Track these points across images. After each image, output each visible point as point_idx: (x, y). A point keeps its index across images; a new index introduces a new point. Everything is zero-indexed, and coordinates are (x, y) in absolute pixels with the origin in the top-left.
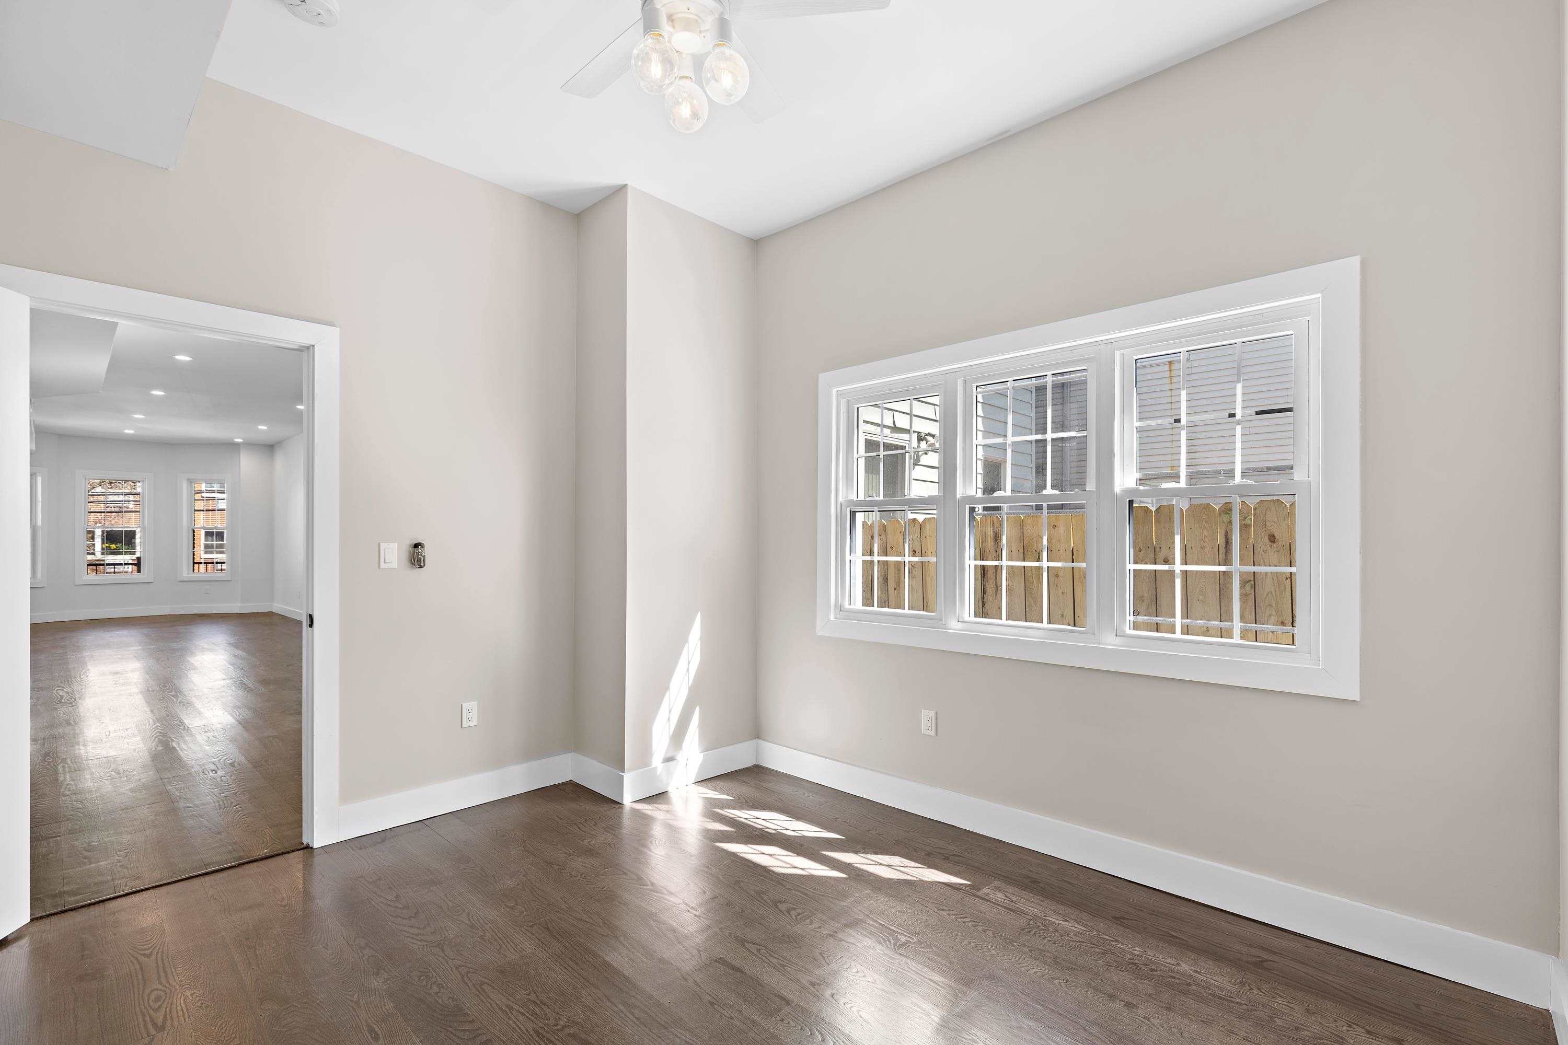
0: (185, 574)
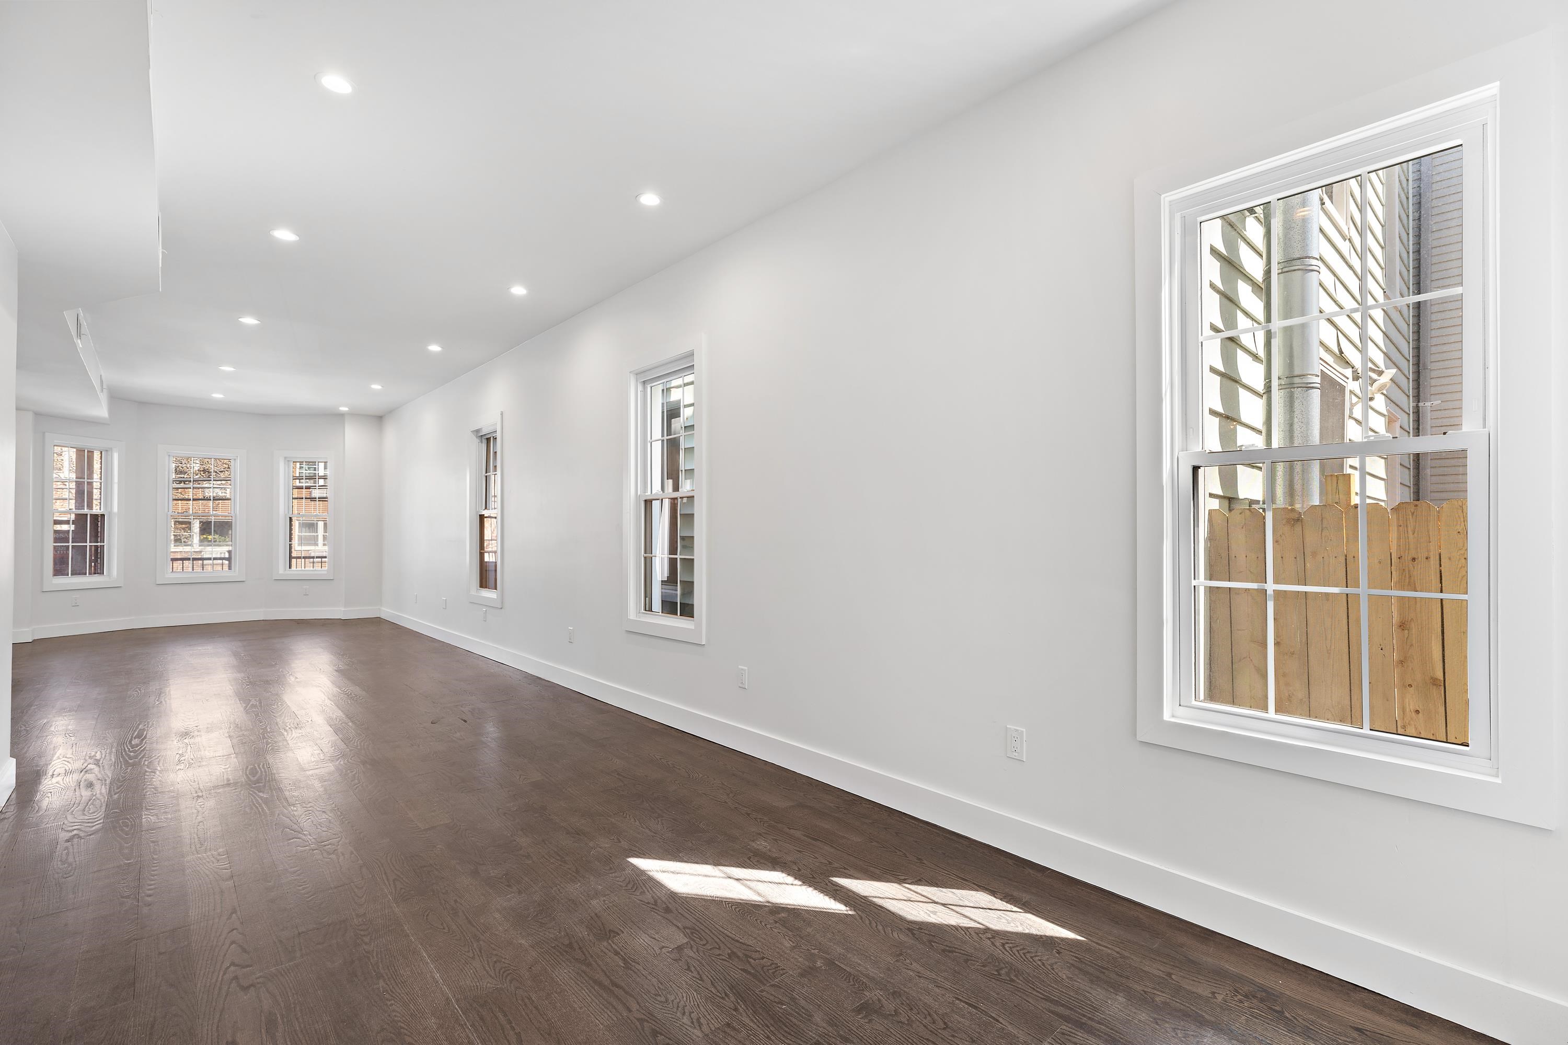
0: (281, 571)
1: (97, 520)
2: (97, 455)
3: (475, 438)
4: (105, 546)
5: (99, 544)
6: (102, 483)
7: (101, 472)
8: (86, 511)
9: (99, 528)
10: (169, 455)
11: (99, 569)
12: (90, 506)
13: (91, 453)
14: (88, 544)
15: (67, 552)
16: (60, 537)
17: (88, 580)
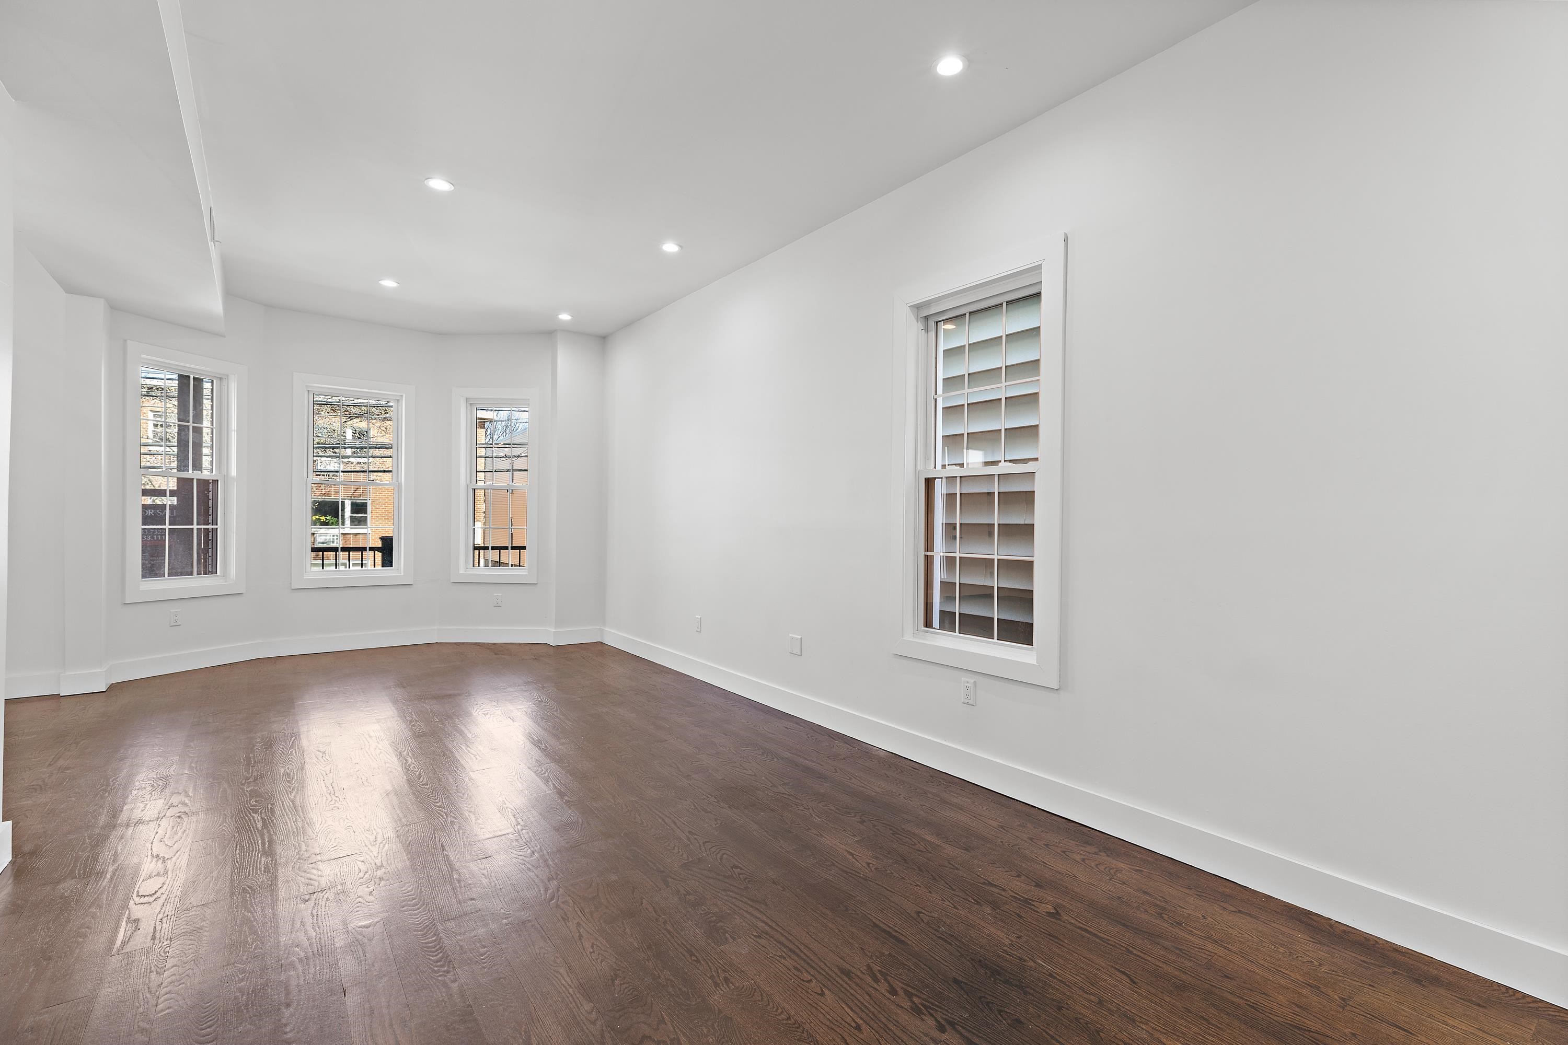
0: (461, 572)
1: (208, 488)
2: (207, 386)
3: (913, 319)
4: (219, 529)
5: (210, 526)
6: (214, 430)
7: (212, 414)
8: (191, 474)
9: (211, 502)
10: (308, 391)
11: (210, 566)
12: (198, 466)
13: (199, 382)
14: (195, 526)
15: (162, 538)
16: (152, 515)
17: (196, 583)
